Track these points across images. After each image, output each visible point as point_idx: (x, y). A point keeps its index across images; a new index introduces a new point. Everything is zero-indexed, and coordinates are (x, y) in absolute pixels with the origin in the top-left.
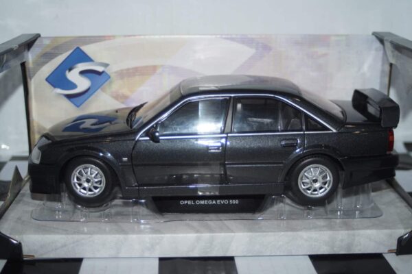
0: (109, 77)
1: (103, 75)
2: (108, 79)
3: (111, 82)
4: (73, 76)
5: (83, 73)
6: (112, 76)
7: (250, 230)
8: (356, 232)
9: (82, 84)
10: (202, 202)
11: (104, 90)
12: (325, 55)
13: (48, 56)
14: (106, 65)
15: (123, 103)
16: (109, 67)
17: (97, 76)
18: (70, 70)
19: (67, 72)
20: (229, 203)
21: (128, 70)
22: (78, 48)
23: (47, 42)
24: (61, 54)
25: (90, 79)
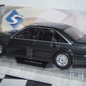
1: (21, 19)
2: (22, 21)
5: (16, 18)
9: (15, 21)
13: (7, 12)
14: (22, 16)
16: (23, 16)
18: (12, 16)
21: (28, 18)
23: (6, 7)
25: (18, 20)
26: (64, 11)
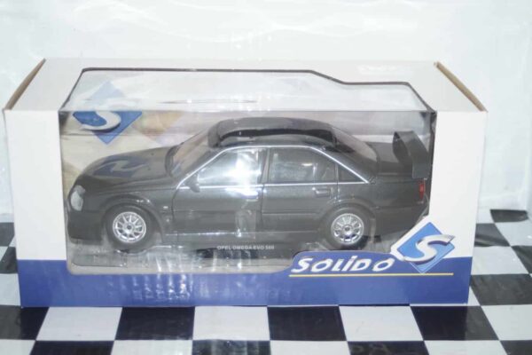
2: (139, 115)
10: (238, 247)
20: (265, 249)
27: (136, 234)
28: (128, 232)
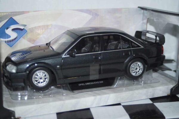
0: (27, 31)
1: (24, 30)
2: (26, 32)
3: (27, 34)
4: (9, 32)
5: (13, 30)
6: (28, 31)
7: (115, 92)
8: (156, 88)
10: (88, 84)
11: (24, 38)
12: (120, 17)
14: (25, 26)
15: (33, 43)
16: (27, 26)
17: (21, 31)
18: (7, 29)
19: (6, 30)
20: (99, 83)
22: (11, 18)
24: (3, 21)
25: (17, 33)
26: (88, 11)
27: (45, 79)
28: (42, 81)
